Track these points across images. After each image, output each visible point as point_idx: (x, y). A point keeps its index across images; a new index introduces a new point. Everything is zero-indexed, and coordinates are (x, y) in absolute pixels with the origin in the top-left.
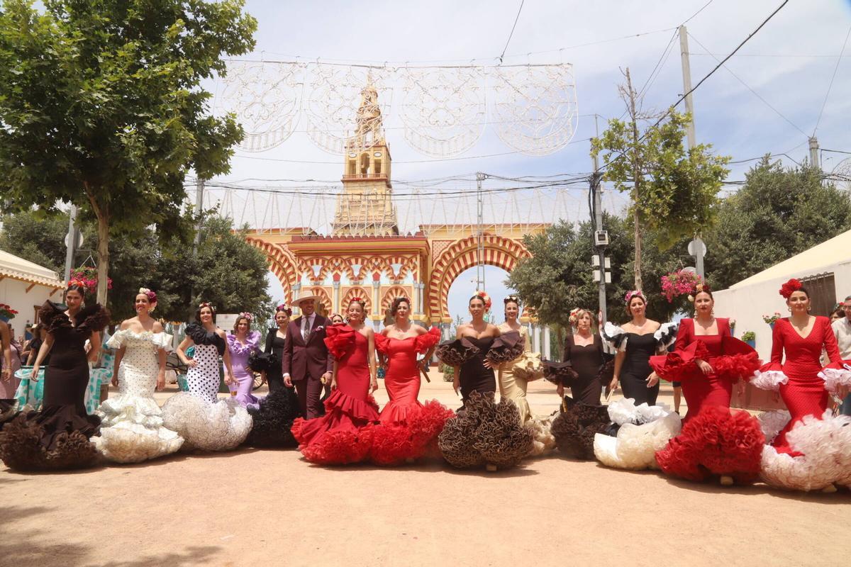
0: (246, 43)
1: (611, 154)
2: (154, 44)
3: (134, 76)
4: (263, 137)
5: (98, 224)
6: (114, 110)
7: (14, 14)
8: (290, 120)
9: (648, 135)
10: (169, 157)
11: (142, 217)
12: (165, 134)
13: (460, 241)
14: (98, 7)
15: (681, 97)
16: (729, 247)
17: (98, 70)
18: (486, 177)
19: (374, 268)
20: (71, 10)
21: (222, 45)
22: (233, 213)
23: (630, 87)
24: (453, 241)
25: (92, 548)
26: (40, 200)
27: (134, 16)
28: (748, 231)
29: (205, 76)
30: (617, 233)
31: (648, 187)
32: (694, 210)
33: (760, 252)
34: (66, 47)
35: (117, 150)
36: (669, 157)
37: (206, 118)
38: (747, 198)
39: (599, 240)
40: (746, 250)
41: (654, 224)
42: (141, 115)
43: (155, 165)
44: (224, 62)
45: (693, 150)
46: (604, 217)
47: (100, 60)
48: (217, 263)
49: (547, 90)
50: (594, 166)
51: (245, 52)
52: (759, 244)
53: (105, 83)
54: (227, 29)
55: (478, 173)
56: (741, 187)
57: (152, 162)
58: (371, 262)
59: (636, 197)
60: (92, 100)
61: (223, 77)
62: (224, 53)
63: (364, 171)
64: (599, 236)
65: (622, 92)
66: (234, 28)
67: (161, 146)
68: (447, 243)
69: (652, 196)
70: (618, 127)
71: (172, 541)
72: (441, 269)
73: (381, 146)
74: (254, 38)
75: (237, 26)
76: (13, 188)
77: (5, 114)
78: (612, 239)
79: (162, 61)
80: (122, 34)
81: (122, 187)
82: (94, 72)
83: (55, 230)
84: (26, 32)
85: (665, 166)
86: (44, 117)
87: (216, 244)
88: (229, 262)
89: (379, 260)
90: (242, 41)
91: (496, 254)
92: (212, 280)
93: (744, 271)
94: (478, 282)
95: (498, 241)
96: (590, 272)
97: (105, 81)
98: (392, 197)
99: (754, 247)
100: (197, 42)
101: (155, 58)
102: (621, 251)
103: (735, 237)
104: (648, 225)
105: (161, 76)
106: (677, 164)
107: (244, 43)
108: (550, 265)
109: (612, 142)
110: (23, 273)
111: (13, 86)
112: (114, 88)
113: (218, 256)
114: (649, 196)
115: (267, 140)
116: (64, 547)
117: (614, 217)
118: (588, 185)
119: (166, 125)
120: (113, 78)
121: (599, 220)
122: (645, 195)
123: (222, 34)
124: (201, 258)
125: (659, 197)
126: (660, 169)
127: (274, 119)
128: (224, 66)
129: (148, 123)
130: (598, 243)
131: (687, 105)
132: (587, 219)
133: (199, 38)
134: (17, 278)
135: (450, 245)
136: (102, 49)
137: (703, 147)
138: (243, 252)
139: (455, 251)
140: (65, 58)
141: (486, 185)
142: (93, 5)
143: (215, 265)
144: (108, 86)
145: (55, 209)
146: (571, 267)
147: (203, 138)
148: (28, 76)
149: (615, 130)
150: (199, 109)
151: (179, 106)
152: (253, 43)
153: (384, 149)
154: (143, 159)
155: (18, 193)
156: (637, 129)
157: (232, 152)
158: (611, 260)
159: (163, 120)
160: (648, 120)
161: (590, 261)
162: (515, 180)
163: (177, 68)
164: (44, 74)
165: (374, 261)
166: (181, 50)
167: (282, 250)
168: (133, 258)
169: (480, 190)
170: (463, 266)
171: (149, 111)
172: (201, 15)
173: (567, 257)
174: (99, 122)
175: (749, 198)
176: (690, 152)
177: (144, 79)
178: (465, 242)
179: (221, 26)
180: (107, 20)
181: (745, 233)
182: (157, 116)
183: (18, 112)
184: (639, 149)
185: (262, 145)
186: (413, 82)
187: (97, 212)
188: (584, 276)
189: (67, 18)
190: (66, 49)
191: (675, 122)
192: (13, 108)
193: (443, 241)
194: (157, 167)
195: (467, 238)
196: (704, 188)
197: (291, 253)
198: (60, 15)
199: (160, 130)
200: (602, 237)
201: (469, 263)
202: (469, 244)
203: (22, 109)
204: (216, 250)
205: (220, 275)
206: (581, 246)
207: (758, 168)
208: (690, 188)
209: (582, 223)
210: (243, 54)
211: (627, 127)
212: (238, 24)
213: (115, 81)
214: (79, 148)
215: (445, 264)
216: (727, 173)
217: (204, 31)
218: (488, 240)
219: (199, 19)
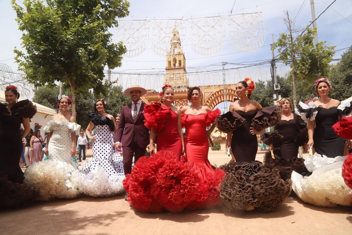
0: (126, 12)
1: (281, 48)
2: (89, 15)
3: (82, 28)
4: (134, 51)
5: (71, 89)
6: (75, 42)
7: (37, 7)
8: (145, 44)
9: (297, 39)
10: (98, 60)
11: (88, 85)
12: (96, 50)
13: (216, 92)
14: (67, 2)
15: (311, 23)
16: (334, 88)
17: (68, 27)
18: (226, 63)
19: (180, 105)
20: (57, 4)
21: (116, 14)
22: (122, 84)
23: (289, 19)
24: (213, 92)
25: (78, 212)
26: (48, 81)
27: (81, 5)
28: (343, 80)
29: (110, 27)
30: (284, 84)
31: (298, 62)
32: (319, 71)
33: (349, 89)
34: (56, 18)
35: (77, 58)
36: (307, 48)
37: (111, 44)
38: (342, 66)
39: (276, 88)
40: (342, 88)
41: (301, 78)
42: (86, 44)
43: (92, 63)
44: (117, 21)
45: (318, 44)
46: (278, 78)
47: (69, 22)
48: (117, 104)
49: (251, 24)
50: (273, 56)
51: (125, 16)
52: (348, 86)
53: (71, 32)
54: (118, 7)
55: (223, 62)
56: (339, 61)
57: (91, 62)
58: (179, 102)
59: (293, 67)
60: (67, 38)
61: (117, 27)
62: (117, 17)
63: (174, 65)
64: (276, 86)
65: (285, 21)
66: (121, 7)
67: (94, 55)
68: (210, 93)
69: (300, 66)
70: (284, 37)
71: (109, 209)
72: (208, 104)
73: (181, 54)
74: (129, 10)
75: (122, 6)
76: (38, 76)
77: (35, 47)
78: (282, 87)
79: (93, 21)
80: (77, 12)
81: (80, 73)
82: (67, 28)
83: (54, 94)
84: (41, 14)
85: (306, 52)
86: (49, 47)
87: (117, 97)
88: (122, 104)
89: (182, 101)
90: (124, 12)
91: (231, 97)
92: (116, 111)
93: (342, 98)
94: (225, 108)
95: (232, 91)
96: (272, 102)
97: (71, 30)
98: (187, 74)
99: (346, 87)
100: (106, 13)
101: (90, 21)
102: (286, 92)
103: (337, 83)
104: (298, 79)
105: (93, 27)
106: (311, 51)
107: (125, 13)
108: (255, 100)
109: (281, 43)
110: (43, 111)
111: (37, 36)
112: (75, 33)
113: (118, 101)
114: (299, 65)
115: (135, 52)
116: (67, 211)
117: (282, 78)
118: (270, 65)
119: (96, 47)
120: (75, 29)
121: (275, 79)
122: (297, 66)
123: (116, 9)
124: (111, 103)
125: (303, 66)
126: (303, 53)
127: (138, 44)
128: (117, 23)
129: (89, 47)
130: (275, 89)
131: (314, 26)
132: (270, 79)
133: (107, 11)
134: (41, 113)
135: (212, 94)
136: (69, 18)
137: (323, 43)
138: (127, 100)
139: (213, 96)
140: (56, 22)
141: (226, 67)
142: (65, 1)
143: (116, 105)
144: (73, 33)
145: (54, 84)
146: (264, 100)
147: (110, 52)
148: (42, 31)
149: (282, 38)
150: (108, 41)
151: (101, 39)
152: (128, 12)
153: (182, 55)
154: (87, 61)
155: (40, 78)
156: (292, 37)
157: (122, 58)
158: (281, 96)
159: (94, 45)
160: (297, 32)
161: (272, 97)
162: (238, 64)
163: (99, 24)
164: (48, 30)
165: (180, 102)
166: (100, 17)
167: (142, 99)
168: (84, 104)
169: (224, 69)
170: (217, 102)
171: (89, 42)
172: (107, 2)
173: (262, 96)
174: (70, 47)
175: (343, 66)
176: (317, 45)
177: (86, 29)
178: (218, 92)
179: (115, 6)
180: (71, 7)
181: (341, 81)
182: (92, 44)
183: (39, 46)
184: (294, 45)
185: (134, 54)
186: (194, 25)
187: (70, 84)
188: (270, 104)
189: (56, 8)
190: (56, 19)
191: (309, 32)
192: (37, 44)
193: (208, 92)
194: (93, 64)
195: (218, 91)
196: (324, 61)
197: (146, 100)
198: (53, 7)
199: (94, 49)
200: (277, 86)
201: (220, 101)
202: (220, 93)
203: (41, 44)
204: (116, 99)
205: (119, 109)
206: (268, 91)
207: (347, 52)
208: (317, 61)
209: (268, 81)
210: (124, 17)
211: (288, 36)
212: (122, 5)
213: (75, 31)
214: (62, 59)
215: (210, 102)
216: (334, 53)
217: (109, 9)
218: (227, 91)
219: (107, 4)
